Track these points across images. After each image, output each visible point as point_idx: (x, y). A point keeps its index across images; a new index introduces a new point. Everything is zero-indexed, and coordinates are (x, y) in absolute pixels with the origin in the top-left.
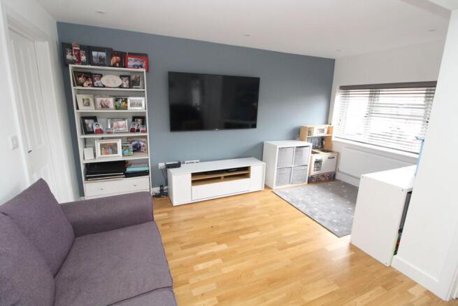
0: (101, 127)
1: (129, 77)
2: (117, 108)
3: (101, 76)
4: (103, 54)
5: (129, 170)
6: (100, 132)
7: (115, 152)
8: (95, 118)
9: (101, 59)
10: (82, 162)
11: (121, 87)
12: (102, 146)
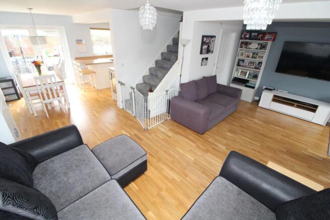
0: (244, 64)
1: (261, 44)
2: (252, 57)
3: (251, 44)
4: (256, 34)
5: (247, 84)
6: (243, 66)
7: (245, 75)
8: (243, 61)
9: (255, 36)
10: (233, 76)
11: (256, 49)
12: (242, 72)
